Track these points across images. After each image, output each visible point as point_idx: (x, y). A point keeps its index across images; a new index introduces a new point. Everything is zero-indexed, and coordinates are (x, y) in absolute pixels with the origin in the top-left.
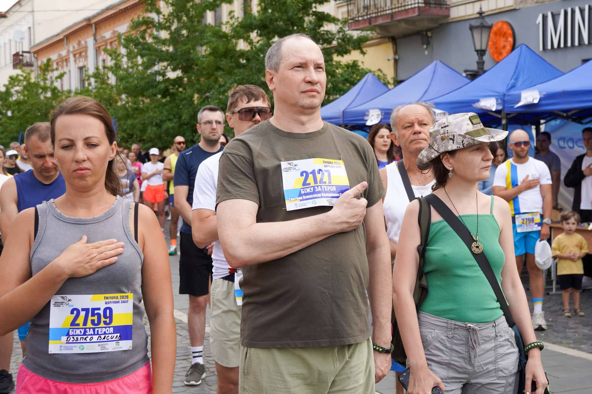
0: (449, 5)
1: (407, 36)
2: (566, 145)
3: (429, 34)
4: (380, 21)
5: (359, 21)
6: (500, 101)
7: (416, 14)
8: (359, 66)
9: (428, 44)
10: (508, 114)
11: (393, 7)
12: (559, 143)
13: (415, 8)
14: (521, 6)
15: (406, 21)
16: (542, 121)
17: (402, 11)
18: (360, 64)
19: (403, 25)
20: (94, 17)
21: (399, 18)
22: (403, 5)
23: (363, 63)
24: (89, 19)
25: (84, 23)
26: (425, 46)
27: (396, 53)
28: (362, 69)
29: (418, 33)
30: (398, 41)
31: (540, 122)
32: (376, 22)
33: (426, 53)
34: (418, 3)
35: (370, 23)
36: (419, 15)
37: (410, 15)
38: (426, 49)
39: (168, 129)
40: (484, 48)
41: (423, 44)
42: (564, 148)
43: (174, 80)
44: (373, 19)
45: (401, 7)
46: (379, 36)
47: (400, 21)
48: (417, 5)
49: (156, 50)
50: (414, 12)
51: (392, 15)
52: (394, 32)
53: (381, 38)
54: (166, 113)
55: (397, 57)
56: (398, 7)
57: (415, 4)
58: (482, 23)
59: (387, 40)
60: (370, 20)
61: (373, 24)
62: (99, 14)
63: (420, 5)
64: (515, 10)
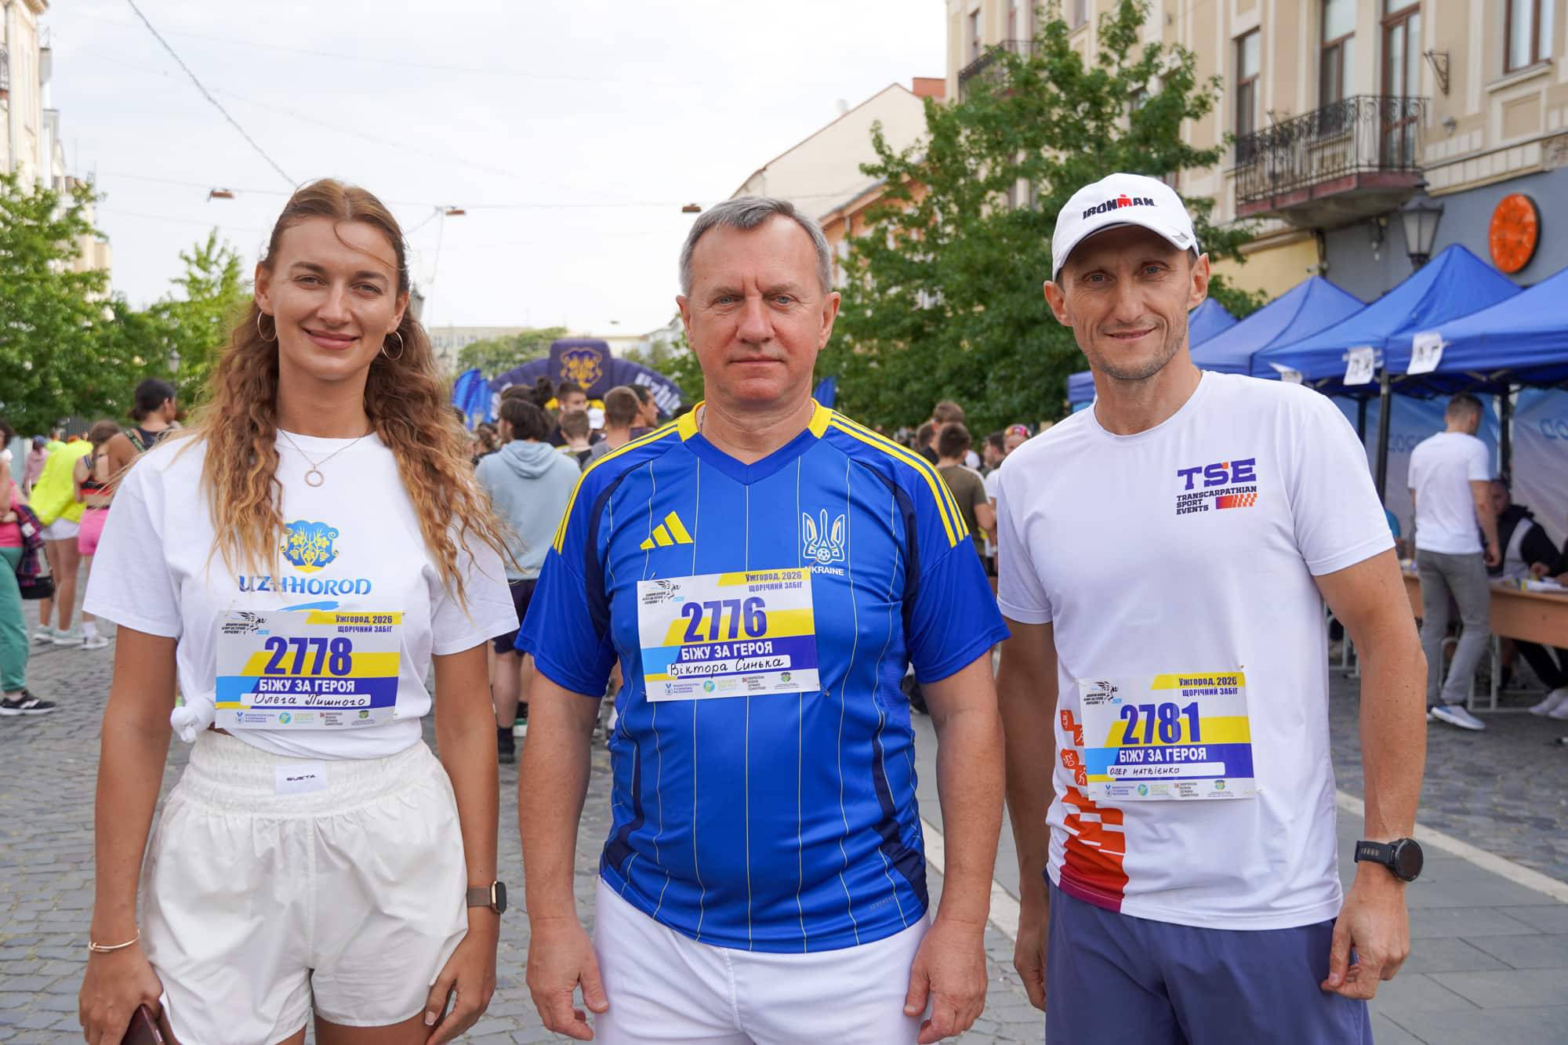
0: (1419, 167)
1: (1344, 226)
2: (1556, 433)
3: (1383, 222)
4: (1291, 201)
5: (1254, 201)
6: (1379, 353)
7: (1354, 185)
8: (1223, 285)
9: (1381, 240)
10: (1392, 376)
11: (1324, 171)
12: (1543, 430)
13: (1351, 175)
14: (1555, 165)
15: (1339, 199)
16: (1513, 387)
17: (1328, 181)
18: (1225, 281)
19: (1332, 207)
20: (849, 205)
21: (1323, 194)
22: (1331, 170)
23: (1230, 279)
24: (840, 210)
25: (834, 217)
26: (1375, 245)
27: (1323, 257)
28: (1230, 290)
29: (1364, 221)
30: (1328, 236)
31: (1508, 389)
32: (1283, 201)
33: (1377, 257)
34: (1358, 166)
35: (1273, 205)
36: (1358, 188)
37: (1343, 188)
38: (1377, 250)
39: (912, 393)
40: (1425, 249)
41: (1371, 241)
42: (1554, 437)
43: (930, 312)
44: (1278, 198)
45: (1328, 173)
46: (1295, 228)
47: (1326, 199)
48: (1354, 170)
49: (903, 260)
50: (1350, 184)
51: (1311, 190)
52: (1320, 219)
53: (1298, 231)
54: (911, 367)
55: (1325, 266)
56: (1333, 172)
57: (1351, 167)
58: (1421, 204)
59: (1308, 234)
60: (1273, 201)
61: (1280, 206)
62: (855, 201)
63: (1362, 170)
64: (1542, 172)
